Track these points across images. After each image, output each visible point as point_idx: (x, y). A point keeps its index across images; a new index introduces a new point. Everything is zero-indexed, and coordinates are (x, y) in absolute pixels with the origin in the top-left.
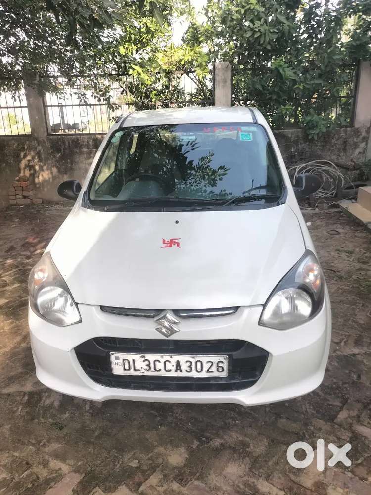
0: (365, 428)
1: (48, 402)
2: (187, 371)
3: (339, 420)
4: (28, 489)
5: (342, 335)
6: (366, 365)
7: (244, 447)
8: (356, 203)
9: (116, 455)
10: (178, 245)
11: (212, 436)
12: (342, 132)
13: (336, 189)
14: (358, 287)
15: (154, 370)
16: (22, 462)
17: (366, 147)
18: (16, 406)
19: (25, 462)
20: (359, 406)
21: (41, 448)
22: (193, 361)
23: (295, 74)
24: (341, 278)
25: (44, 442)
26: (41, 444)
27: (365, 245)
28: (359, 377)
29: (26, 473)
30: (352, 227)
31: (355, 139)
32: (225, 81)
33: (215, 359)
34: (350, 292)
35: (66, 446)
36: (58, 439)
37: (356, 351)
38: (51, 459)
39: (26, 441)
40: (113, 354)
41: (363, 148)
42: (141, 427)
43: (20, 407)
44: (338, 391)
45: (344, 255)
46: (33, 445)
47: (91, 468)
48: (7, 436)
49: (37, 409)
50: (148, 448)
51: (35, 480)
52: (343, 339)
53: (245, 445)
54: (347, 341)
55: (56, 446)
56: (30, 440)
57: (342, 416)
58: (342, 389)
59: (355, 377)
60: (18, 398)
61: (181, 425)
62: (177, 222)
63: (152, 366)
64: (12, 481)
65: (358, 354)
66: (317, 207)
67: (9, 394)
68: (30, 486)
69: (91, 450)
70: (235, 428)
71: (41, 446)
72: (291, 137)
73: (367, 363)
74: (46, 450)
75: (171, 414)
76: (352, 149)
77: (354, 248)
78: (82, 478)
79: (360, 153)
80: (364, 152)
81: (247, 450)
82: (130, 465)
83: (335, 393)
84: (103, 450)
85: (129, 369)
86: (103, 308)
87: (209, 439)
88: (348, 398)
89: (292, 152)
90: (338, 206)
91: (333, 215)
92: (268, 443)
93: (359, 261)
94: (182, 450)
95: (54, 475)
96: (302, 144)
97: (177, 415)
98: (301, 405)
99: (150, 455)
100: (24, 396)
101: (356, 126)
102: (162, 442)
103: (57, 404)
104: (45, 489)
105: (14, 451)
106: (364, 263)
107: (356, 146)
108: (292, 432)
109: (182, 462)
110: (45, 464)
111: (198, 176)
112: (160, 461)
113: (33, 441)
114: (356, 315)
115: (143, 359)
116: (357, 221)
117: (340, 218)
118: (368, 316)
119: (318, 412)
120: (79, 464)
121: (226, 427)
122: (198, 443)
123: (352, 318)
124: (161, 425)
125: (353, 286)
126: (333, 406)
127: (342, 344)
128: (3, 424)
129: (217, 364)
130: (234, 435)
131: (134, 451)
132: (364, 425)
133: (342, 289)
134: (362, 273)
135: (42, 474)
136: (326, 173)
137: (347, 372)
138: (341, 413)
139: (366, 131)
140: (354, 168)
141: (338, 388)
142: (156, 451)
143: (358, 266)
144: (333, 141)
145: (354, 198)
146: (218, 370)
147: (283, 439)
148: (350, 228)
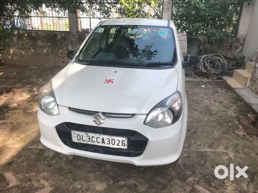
0: (201, 187)
1: (47, 155)
2: (107, 143)
3: (188, 181)
4: (27, 190)
5: (203, 142)
6: (211, 157)
7: (135, 187)
8: (232, 78)
9: (72, 182)
10: (112, 83)
11: (121, 180)
12: (230, 39)
13: (222, 70)
14: (220, 120)
15: (92, 141)
16: (28, 178)
17: (243, 49)
18: (32, 154)
19: (29, 179)
20: (201, 176)
21: (38, 174)
22: (111, 139)
23: (206, 7)
24: (212, 114)
25: (41, 172)
26: (39, 172)
27: (231, 99)
28: (205, 163)
29: (28, 183)
30: (227, 90)
31: (237, 44)
32: (168, 9)
33: (121, 139)
34: (214, 122)
35: (50, 174)
36: (47, 171)
37: (208, 150)
38: (41, 179)
39: (32, 170)
40: (72, 131)
41: (241, 49)
42: (88, 171)
43: (34, 155)
44: (192, 168)
45: (217, 104)
46: (35, 172)
47: (59, 186)
48: (25, 167)
49: (41, 157)
50: (88, 181)
51: (31, 187)
52: (203, 143)
53: (136, 186)
54: (205, 145)
55: (46, 174)
56: (34, 170)
57: (190, 179)
58: (195, 168)
59: (203, 162)
60: (34, 151)
61: (107, 173)
62: (116, 72)
63: (91, 139)
64: (21, 186)
65: (209, 152)
66: (210, 78)
67: (31, 149)
68: (28, 189)
69: (61, 178)
70: (134, 178)
71: (39, 173)
72: (202, 41)
73: (212, 157)
74: (41, 175)
75: (104, 167)
76: (235, 50)
77: (224, 100)
78: (53, 189)
79: (239, 52)
80: (241, 51)
81: (136, 188)
82: (77, 187)
83: (190, 169)
84: (67, 179)
85: (80, 140)
86: (70, 108)
87: (119, 181)
88: (196, 172)
89: (201, 48)
90: (222, 79)
91: (218, 83)
92: (148, 187)
93: (225, 107)
94: (104, 184)
95: (41, 186)
96: (207, 45)
97: (107, 168)
98: (171, 172)
99: (88, 184)
100: (37, 150)
101: (238, 37)
102: (96, 179)
103: (51, 156)
104: (35, 192)
105: (26, 174)
106: (227, 108)
107: (237, 48)
108: (162, 184)
109: (102, 189)
110: (38, 181)
111: (143, 55)
112: (92, 187)
113: (36, 171)
114: (214, 133)
115: (87, 135)
116: (230, 87)
117: (221, 85)
118: (220, 134)
119: (178, 176)
120: (54, 183)
121: (129, 177)
122: (113, 182)
123: (211, 134)
124: (98, 171)
125: (217, 119)
126: (187, 174)
127: (202, 146)
128: (24, 161)
129: (122, 142)
130: (132, 181)
131: (81, 181)
132: (200, 185)
133: (210, 119)
134: (224, 113)
135: (35, 185)
136: (218, 61)
137: (200, 159)
138: (190, 178)
139: (243, 40)
140: (234, 59)
141: (193, 166)
142: (92, 183)
143: (223, 109)
144: (225, 44)
145: (231, 75)
146: (122, 145)
147: (156, 186)
148: (225, 91)
